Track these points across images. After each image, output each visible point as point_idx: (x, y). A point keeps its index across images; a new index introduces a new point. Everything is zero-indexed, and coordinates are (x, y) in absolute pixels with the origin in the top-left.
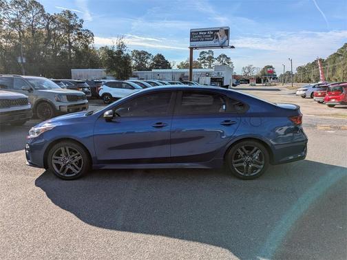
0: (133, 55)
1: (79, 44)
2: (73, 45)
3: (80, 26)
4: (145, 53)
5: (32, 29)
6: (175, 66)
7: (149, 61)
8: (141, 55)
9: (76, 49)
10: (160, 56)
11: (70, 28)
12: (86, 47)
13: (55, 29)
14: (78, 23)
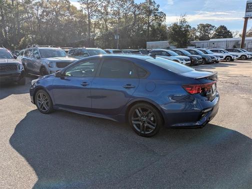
0: (199, 28)
1: (155, 23)
2: (151, 24)
3: (157, 10)
4: (208, 26)
5: (126, 16)
6: (238, 35)
7: (212, 32)
8: (205, 28)
9: (153, 27)
10: (223, 28)
11: (149, 12)
12: (160, 24)
13: (139, 14)
14: (156, 7)
